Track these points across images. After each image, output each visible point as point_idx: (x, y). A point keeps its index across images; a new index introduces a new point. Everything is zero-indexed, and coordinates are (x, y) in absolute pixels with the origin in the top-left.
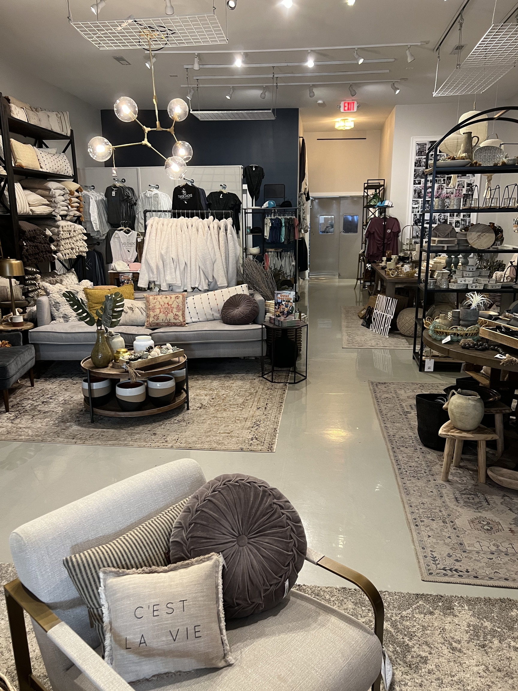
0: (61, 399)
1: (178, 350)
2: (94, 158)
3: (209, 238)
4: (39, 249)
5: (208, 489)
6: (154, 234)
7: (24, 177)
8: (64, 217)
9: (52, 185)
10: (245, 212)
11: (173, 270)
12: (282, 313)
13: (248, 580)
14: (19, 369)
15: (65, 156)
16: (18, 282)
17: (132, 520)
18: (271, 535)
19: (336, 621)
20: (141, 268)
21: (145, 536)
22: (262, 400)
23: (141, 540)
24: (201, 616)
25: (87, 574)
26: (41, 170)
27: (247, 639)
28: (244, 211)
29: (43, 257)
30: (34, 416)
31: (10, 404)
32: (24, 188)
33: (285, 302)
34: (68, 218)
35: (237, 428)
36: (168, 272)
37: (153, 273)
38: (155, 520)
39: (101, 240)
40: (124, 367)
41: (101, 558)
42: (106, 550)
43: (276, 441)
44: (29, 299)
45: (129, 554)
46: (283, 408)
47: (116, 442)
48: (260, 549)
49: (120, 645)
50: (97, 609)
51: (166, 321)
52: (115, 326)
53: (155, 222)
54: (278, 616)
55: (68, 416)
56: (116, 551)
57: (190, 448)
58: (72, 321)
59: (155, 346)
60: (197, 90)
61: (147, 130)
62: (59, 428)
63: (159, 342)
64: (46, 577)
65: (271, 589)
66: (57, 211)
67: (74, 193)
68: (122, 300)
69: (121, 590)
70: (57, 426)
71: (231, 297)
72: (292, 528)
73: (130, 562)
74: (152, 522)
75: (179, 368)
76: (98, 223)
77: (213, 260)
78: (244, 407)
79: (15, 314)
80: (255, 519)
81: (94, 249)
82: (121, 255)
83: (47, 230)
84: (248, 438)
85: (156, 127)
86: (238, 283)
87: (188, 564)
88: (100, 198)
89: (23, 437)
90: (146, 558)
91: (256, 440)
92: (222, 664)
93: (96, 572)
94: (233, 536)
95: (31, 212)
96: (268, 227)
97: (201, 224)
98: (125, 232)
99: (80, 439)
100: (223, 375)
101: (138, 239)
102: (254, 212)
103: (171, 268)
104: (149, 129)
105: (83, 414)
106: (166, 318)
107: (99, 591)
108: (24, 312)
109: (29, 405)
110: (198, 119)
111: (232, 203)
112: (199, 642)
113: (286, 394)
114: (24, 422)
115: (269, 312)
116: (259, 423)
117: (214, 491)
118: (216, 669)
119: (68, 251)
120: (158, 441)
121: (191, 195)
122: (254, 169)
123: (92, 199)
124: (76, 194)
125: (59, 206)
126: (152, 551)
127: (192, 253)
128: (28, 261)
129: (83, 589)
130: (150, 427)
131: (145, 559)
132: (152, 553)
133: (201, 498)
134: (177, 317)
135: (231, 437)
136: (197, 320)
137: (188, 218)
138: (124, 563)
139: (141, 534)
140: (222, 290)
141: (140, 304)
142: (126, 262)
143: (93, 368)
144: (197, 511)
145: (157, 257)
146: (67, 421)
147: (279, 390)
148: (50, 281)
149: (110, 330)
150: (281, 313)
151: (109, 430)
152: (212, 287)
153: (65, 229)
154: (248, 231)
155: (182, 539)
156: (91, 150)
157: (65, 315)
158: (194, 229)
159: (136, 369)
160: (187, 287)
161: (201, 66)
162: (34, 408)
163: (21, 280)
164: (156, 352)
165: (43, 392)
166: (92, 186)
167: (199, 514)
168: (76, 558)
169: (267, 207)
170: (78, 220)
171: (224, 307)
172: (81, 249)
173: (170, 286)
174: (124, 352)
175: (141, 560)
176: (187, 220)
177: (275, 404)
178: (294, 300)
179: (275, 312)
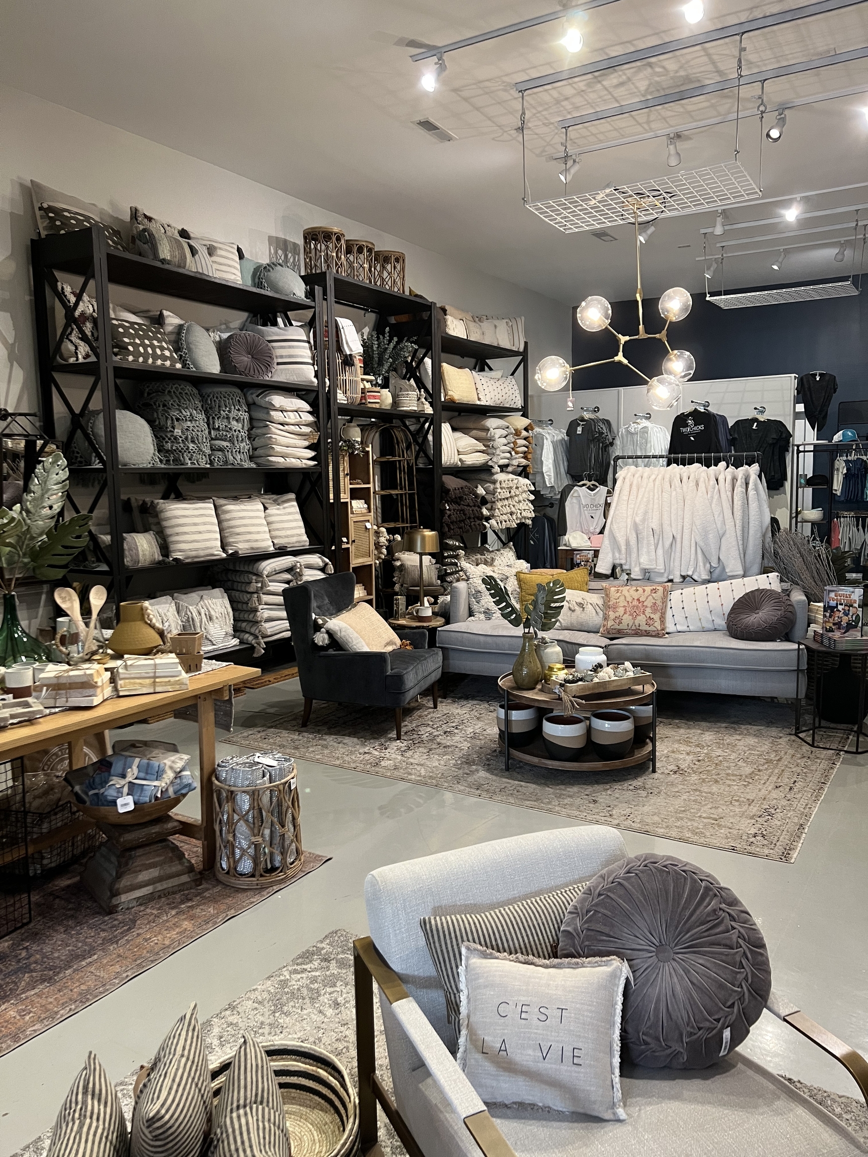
0: (470, 730)
1: (640, 673)
2: (543, 387)
3: (716, 497)
4: (465, 515)
5: (621, 869)
6: (626, 492)
7: (457, 414)
8: (503, 468)
9: (492, 423)
10: (798, 449)
11: (653, 547)
12: (838, 625)
13: (664, 1011)
14: (419, 682)
15: (513, 380)
16: (434, 561)
17: (515, 892)
18: (710, 955)
19: (804, 1114)
20: (605, 544)
21: (527, 915)
22: (786, 774)
23: (521, 919)
24: (585, 1037)
25: (446, 944)
26: (478, 403)
27: (654, 1096)
28: (796, 448)
29: (470, 526)
30: (430, 750)
31: (404, 730)
32: (454, 429)
33: (843, 607)
34: (510, 469)
35: (732, 814)
36: (644, 550)
37: (620, 551)
38: (545, 898)
39: (556, 500)
40: (557, 691)
41: (465, 929)
42: (473, 920)
43: (800, 845)
44: (445, 584)
45: (502, 933)
46: (824, 793)
47: (536, 803)
48: (689, 971)
49: (476, 1047)
50: (455, 994)
51: (634, 628)
52: (550, 629)
53: (630, 474)
54: (709, 1082)
55: (475, 756)
56: (486, 925)
57: (646, 832)
58: (496, 619)
59: (608, 665)
60: (722, 263)
61: (623, 339)
62: (461, 772)
63: (614, 659)
64: (399, 938)
65: (698, 1035)
66: (495, 459)
67: (521, 432)
68: (563, 592)
69: (485, 975)
70: (458, 769)
71: (747, 594)
72: (744, 952)
73: (503, 944)
74: (541, 900)
75: (643, 702)
76: (552, 474)
77: (721, 532)
78: (751, 781)
79: (422, 604)
80: (687, 926)
81: (544, 514)
82: (581, 523)
83: (480, 487)
84: (749, 832)
85: (638, 334)
86: (765, 571)
87: (577, 964)
88: (560, 438)
89: (413, 777)
90: (525, 944)
91: (762, 838)
92: (607, 1115)
93: (458, 945)
94: (650, 944)
95: (459, 463)
96: (840, 474)
97: (704, 475)
98: (589, 488)
99: (487, 791)
100: (724, 725)
101: (608, 498)
102: (817, 450)
103: (648, 544)
104: (627, 338)
105: (497, 756)
106: (634, 623)
107: (459, 970)
108: (435, 603)
109: (427, 734)
110: (720, 308)
111: (774, 436)
112: (579, 1072)
113: (836, 770)
114: (417, 756)
115: (815, 622)
116: (773, 812)
117: (628, 872)
118: (598, 1120)
119: (505, 517)
120: (598, 813)
121: (701, 427)
122: (818, 379)
123: (547, 439)
124: (524, 433)
125: (498, 453)
126: (533, 938)
127: (686, 520)
128: (449, 531)
129: (440, 963)
130: (589, 789)
131: (522, 946)
132: (534, 941)
133: (608, 878)
134: (651, 622)
135: (719, 826)
136: (684, 628)
137: (684, 465)
138: (494, 943)
139: (522, 912)
140: (732, 581)
141: (595, 599)
142: (586, 534)
143: (513, 688)
144: (600, 895)
145: (629, 527)
146: (473, 763)
147: (823, 761)
148: (477, 559)
149: (541, 634)
150: (834, 624)
151: (528, 784)
152: (716, 576)
153: (504, 485)
154: (803, 481)
155: (575, 929)
156: (540, 377)
157: (488, 609)
158: (692, 483)
159: (574, 697)
160: (673, 575)
161: (727, 228)
162: (433, 739)
163: (438, 557)
164: (607, 674)
165: (448, 717)
166: (549, 420)
167: (603, 899)
168: (436, 921)
169: (841, 441)
170: (524, 472)
171: (733, 609)
172: (524, 514)
173: (645, 571)
174: (559, 669)
175: (517, 945)
176: (682, 469)
177: (811, 784)
178: (861, 604)
179: (825, 622)
